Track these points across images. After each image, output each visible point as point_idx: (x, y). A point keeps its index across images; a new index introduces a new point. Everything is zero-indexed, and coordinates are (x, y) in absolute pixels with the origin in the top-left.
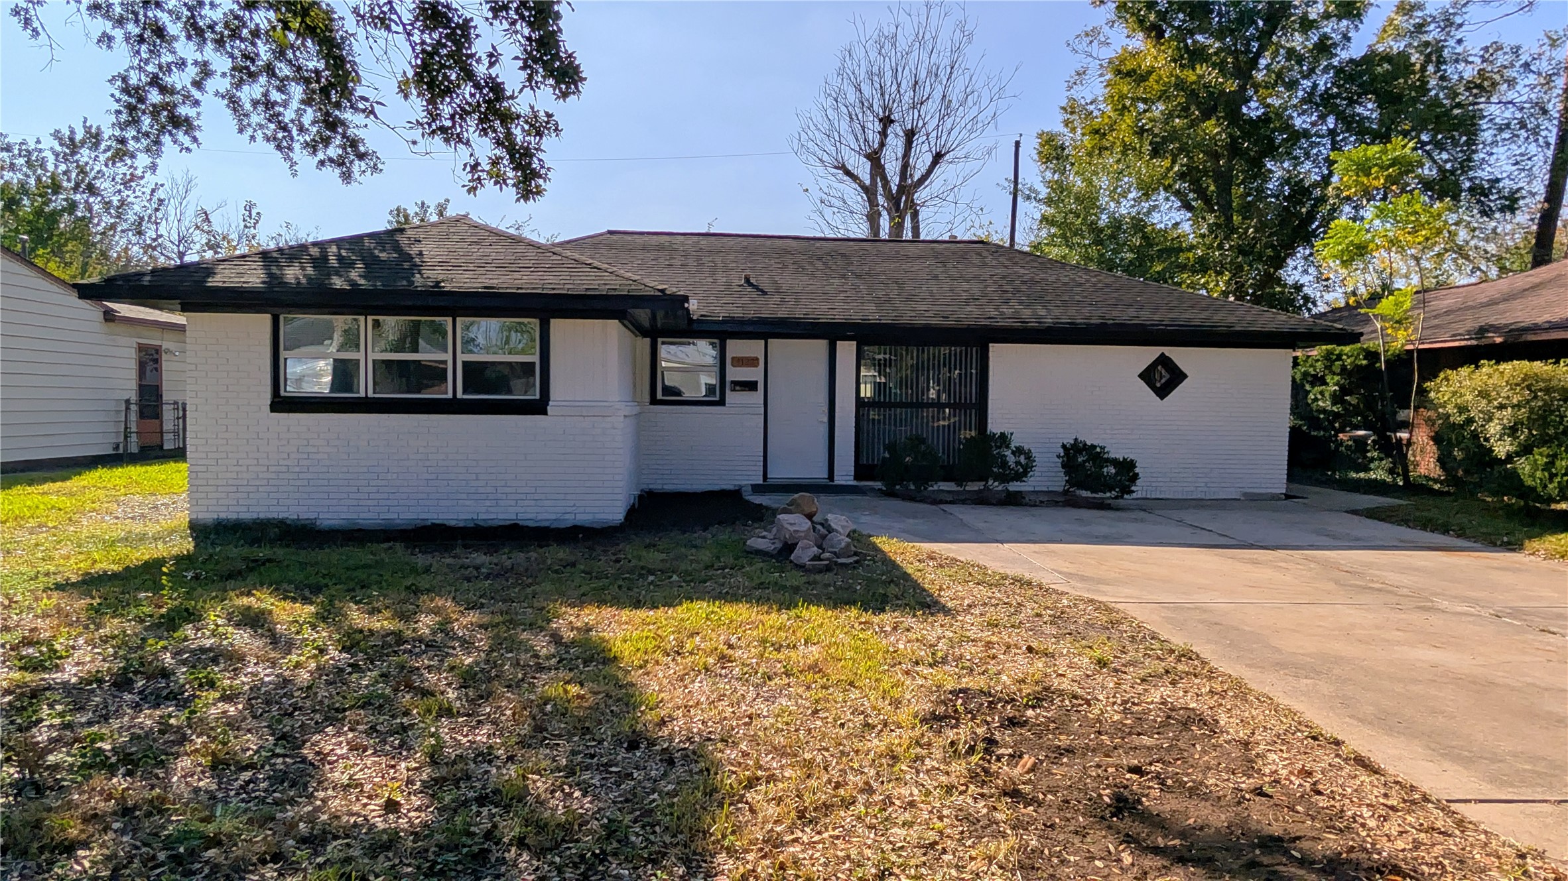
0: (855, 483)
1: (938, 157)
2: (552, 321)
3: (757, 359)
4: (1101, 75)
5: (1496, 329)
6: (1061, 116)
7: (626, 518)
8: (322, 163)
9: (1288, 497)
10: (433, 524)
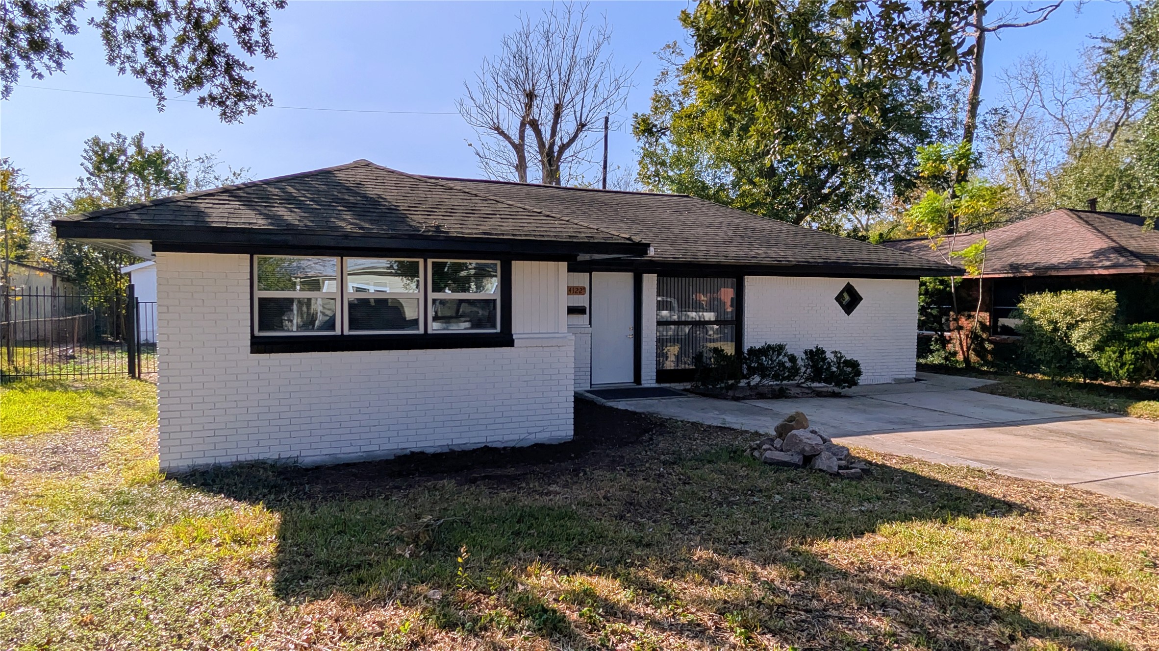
0: (657, 385)
1: (582, 126)
2: (513, 262)
3: (584, 288)
4: (677, 76)
5: (1026, 267)
6: (650, 103)
7: (575, 434)
8: (202, 101)
9: (917, 380)
10: (412, 453)
